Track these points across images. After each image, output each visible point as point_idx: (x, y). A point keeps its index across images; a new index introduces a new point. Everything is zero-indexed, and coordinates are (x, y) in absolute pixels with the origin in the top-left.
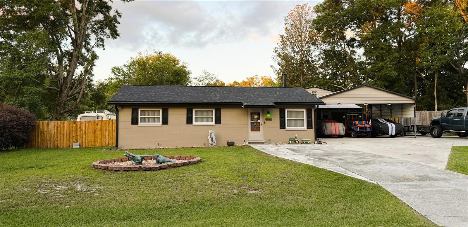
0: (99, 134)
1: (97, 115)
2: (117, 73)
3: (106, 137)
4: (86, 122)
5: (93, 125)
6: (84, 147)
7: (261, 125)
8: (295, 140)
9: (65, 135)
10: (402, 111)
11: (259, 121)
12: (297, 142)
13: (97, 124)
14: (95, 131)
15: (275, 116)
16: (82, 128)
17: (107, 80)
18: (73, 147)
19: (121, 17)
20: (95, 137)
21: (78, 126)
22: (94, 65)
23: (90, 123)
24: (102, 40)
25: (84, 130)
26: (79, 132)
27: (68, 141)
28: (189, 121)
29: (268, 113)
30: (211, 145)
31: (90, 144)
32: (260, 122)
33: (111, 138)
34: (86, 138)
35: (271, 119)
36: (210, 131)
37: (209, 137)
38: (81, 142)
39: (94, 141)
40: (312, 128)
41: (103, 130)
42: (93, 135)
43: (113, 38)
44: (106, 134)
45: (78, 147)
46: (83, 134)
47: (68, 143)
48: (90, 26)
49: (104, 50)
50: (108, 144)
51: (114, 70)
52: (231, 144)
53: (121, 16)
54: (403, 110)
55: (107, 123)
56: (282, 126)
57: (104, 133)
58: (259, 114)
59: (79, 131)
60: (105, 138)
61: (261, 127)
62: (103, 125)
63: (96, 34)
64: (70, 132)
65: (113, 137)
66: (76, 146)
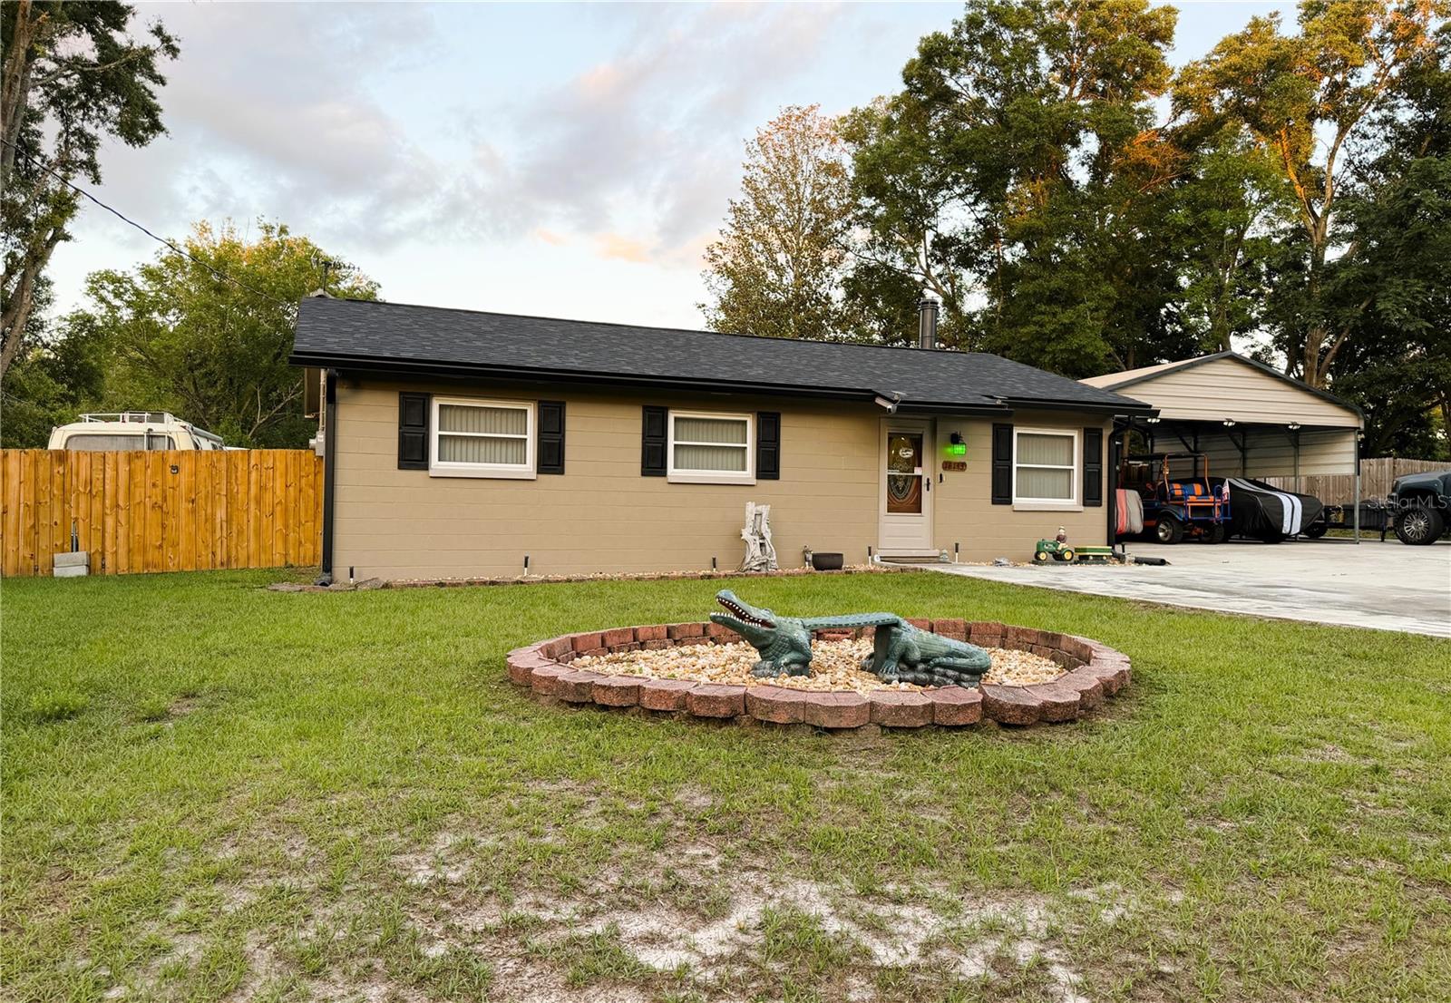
0: (183, 513)
1: (150, 430)
2: (110, 297)
3: (219, 526)
4: (122, 459)
5: (154, 474)
6: (109, 569)
7: (924, 488)
8: (1060, 548)
9: (11, 517)
10: (1297, 456)
11: (918, 471)
12: (1067, 555)
13: (175, 468)
14: (165, 499)
15: (977, 450)
16: (98, 486)
17: (65, 320)
18: (57, 572)
19: (175, 56)
20: (164, 527)
21: (78, 475)
22: (67, 238)
23: (139, 463)
24: (89, 144)
25: (107, 493)
26: (83, 505)
27: (27, 544)
28: (654, 463)
29: (955, 440)
30: (760, 565)
31: (138, 559)
32: (920, 477)
33: (240, 533)
34: (122, 531)
35: (961, 466)
36: (751, 508)
37: (746, 534)
38: (97, 551)
39: (161, 546)
40: (1100, 505)
41: (203, 494)
42: (153, 518)
43: (131, 141)
44: (218, 516)
45: (83, 571)
46: (104, 514)
47: (25, 552)
48: (40, 76)
49: (97, 185)
50: (229, 558)
51: (98, 281)
52: (826, 563)
53: (178, 50)
54: (1302, 450)
55: (223, 465)
56: (1001, 494)
57: (209, 511)
58: (917, 444)
59: (83, 499)
60: (214, 532)
61: (926, 496)
62: (203, 474)
63: (62, 114)
64: (37, 503)
65: (252, 527)
66: (71, 566)
